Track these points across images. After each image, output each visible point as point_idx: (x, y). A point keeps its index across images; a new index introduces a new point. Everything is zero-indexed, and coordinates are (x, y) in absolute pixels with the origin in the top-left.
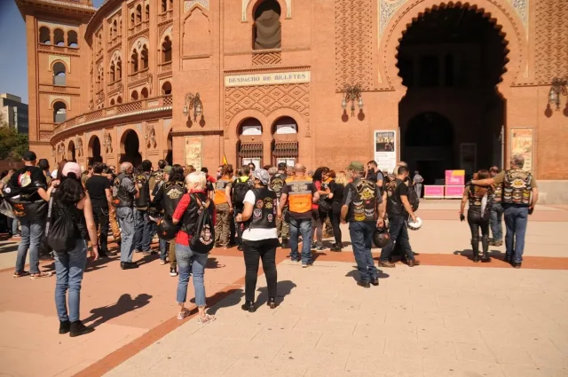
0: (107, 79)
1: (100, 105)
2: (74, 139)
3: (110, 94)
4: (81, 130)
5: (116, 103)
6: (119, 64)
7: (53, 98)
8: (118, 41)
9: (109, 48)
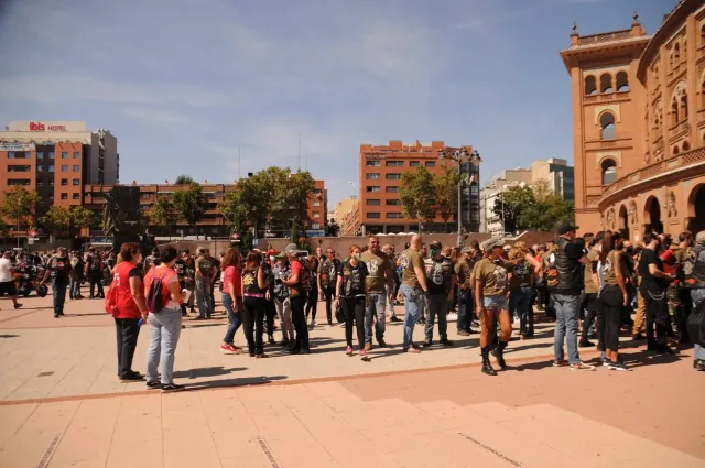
0: (668, 121)
1: (659, 157)
2: (626, 202)
3: (672, 140)
4: (634, 191)
5: (681, 150)
6: (684, 99)
7: (600, 156)
8: (682, 70)
9: (670, 81)
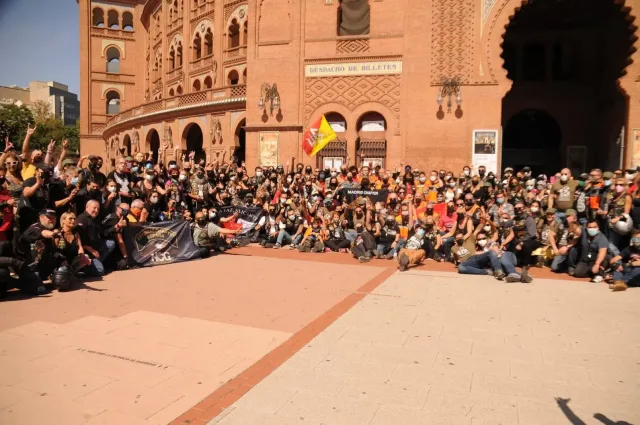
0: (166, 66)
1: (158, 96)
2: (131, 132)
3: (169, 82)
4: (138, 123)
5: (176, 93)
6: (180, 49)
7: (106, 87)
8: (179, 24)
9: (169, 32)
